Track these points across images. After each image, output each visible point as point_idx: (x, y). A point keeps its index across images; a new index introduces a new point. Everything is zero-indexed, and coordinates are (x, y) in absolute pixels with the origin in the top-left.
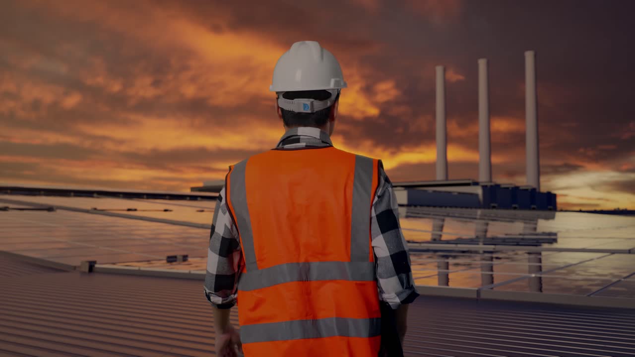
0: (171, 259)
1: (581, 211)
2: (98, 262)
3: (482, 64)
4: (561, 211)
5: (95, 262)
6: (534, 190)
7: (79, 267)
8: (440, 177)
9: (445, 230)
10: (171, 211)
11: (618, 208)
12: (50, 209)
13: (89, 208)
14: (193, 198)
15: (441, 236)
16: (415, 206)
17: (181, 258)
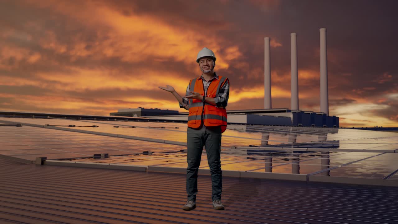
0: (97, 157)
1: (353, 128)
2: (47, 159)
3: (293, 36)
4: (342, 128)
5: (46, 158)
6: (325, 115)
7: (35, 161)
8: (266, 107)
9: (270, 138)
10: (98, 127)
11: (377, 126)
12: (19, 125)
13: (44, 124)
14: (111, 119)
15: (267, 142)
16: (252, 125)
17: (104, 155)
